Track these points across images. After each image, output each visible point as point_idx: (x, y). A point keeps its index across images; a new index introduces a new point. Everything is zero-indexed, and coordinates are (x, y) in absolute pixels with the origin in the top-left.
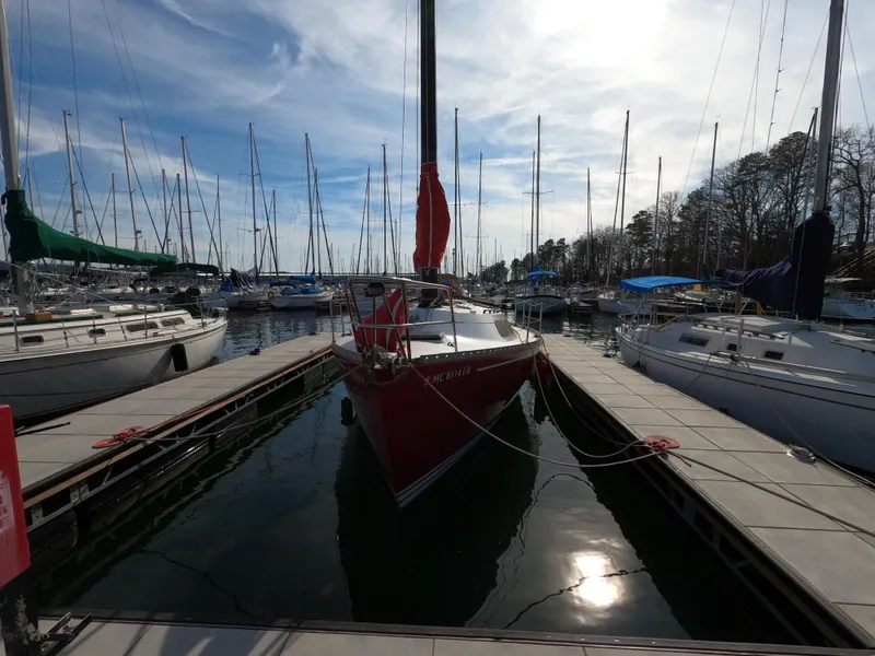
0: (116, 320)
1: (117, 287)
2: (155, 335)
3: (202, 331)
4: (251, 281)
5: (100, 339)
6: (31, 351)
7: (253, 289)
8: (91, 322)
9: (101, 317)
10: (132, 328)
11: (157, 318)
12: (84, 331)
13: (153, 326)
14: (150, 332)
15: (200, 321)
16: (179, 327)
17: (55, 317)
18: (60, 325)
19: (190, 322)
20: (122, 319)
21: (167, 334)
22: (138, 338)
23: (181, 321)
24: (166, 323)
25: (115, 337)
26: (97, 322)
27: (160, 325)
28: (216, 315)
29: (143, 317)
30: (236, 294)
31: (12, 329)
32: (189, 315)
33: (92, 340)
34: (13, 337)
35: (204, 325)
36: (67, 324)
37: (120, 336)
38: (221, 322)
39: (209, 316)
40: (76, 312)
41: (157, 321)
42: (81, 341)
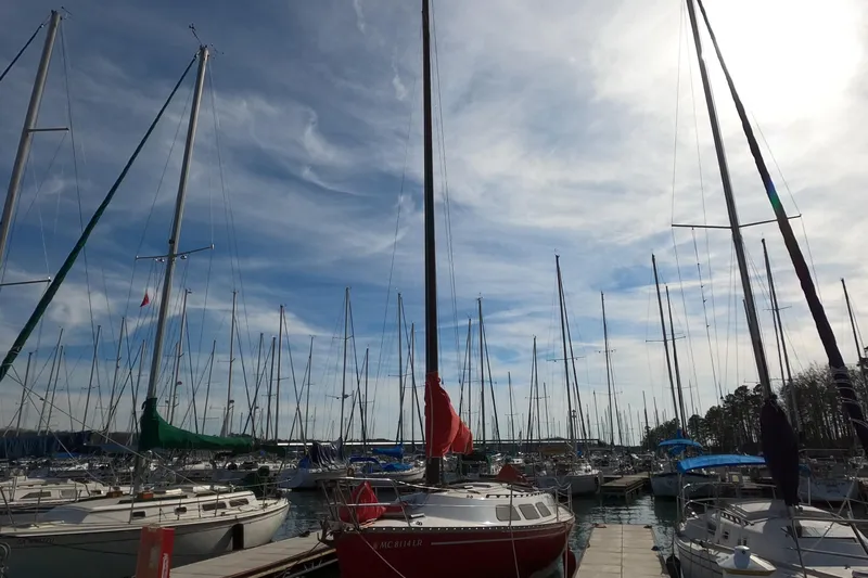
0: (196, 500)
1: (200, 462)
2: (223, 514)
3: (262, 512)
4: (333, 455)
5: (182, 516)
6: (139, 523)
7: (335, 465)
8: (178, 501)
9: (185, 497)
10: (207, 508)
11: (226, 498)
12: (172, 509)
13: (223, 506)
14: (219, 512)
15: (261, 502)
16: (244, 508)
17: (155, 496)
18: (158, 503)
19: (254, 503)
20: (201, 499)
21: (232, 513)
22: (209, 516)
23: (246, 502)
24: (233, 504)
25: (194, 515)
26: (183, 501)
27: (228, 505)
28: (278, 496)
29: (215, 497)
30: (314, 471)
31: (129, 506)
32: (254, 497)
33: (176, 517)
34: (129, 512)
35: (265, 506)
36: (163, 502)
37: (195, 514)
38: (283, 503)
39: (273, 498)
40: (169, 492)
41: (227, 502)
42: (169, 519)
